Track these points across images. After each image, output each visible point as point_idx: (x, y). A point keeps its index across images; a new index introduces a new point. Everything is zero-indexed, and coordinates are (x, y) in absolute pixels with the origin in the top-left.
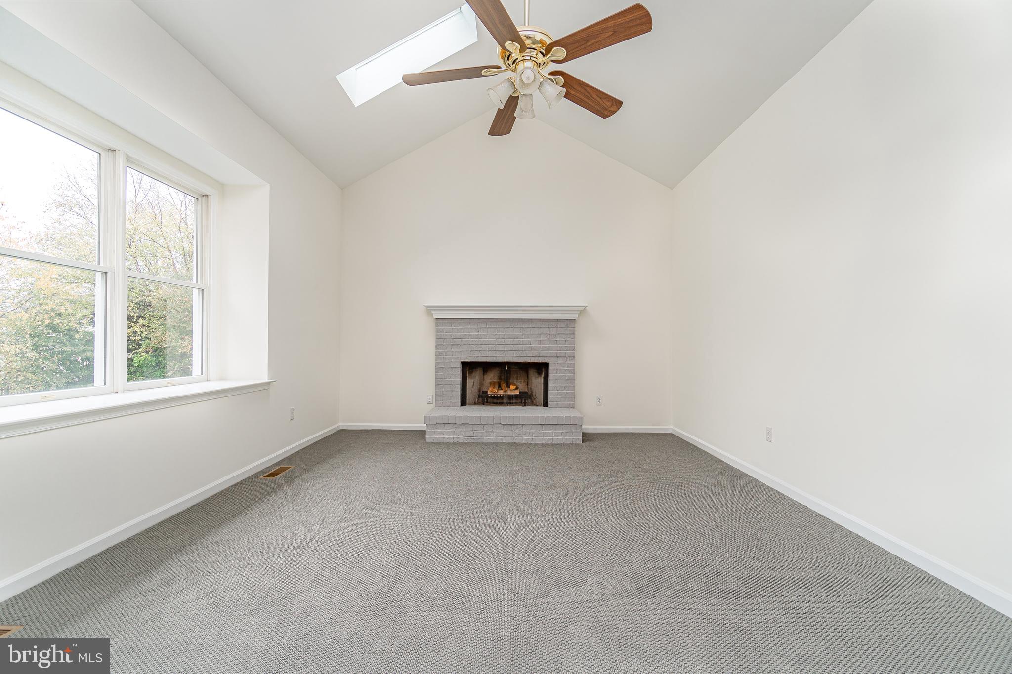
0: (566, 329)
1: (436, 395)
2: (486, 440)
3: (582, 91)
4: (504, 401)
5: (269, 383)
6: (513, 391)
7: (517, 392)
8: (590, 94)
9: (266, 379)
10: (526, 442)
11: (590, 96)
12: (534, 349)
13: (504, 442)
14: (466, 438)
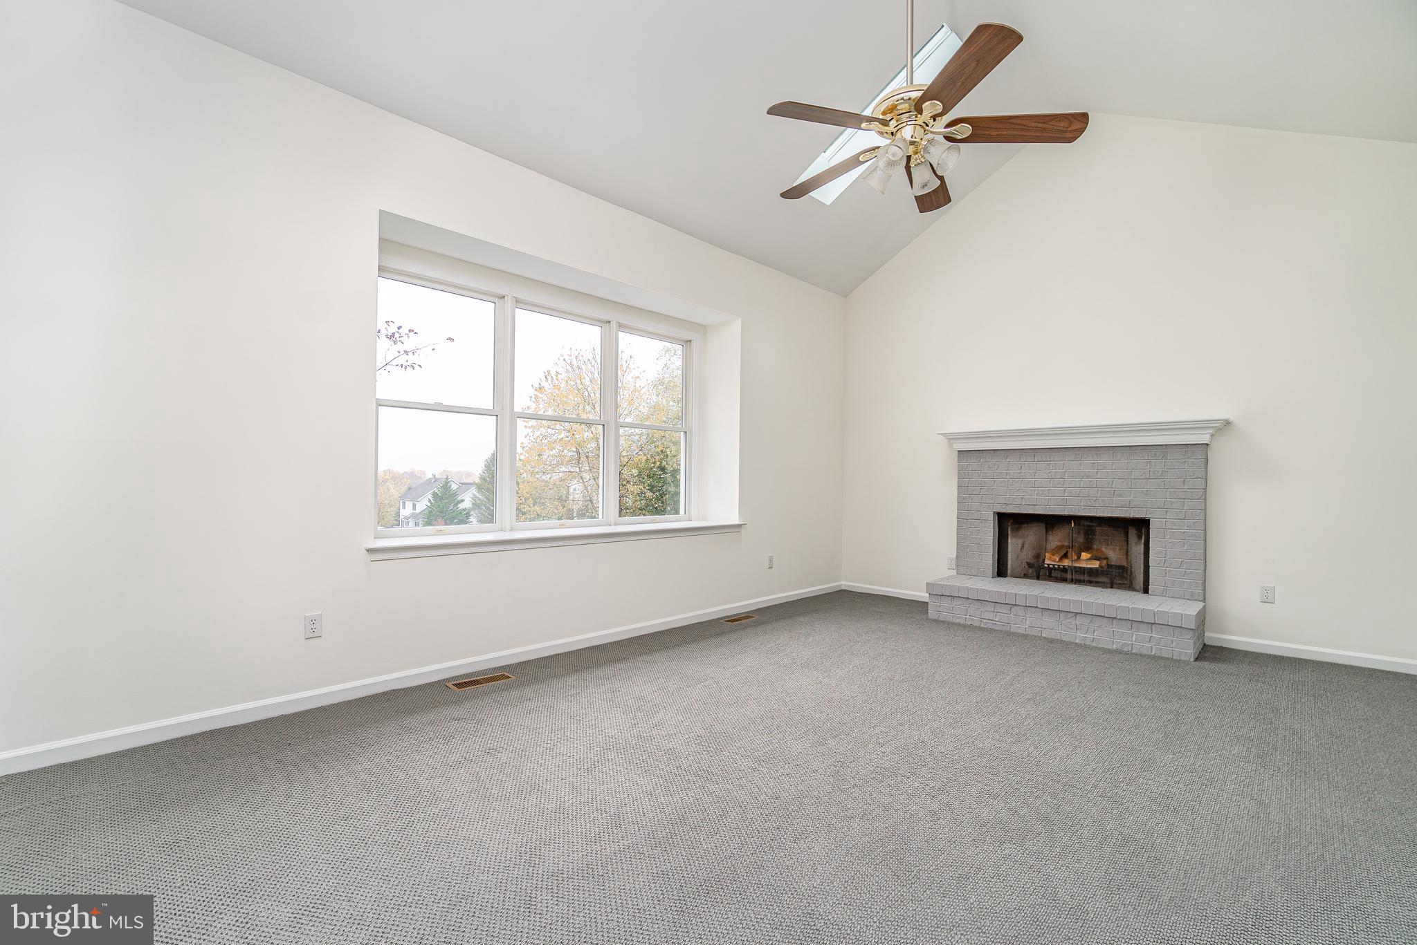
0: (1185, 462)
1: (958, 557)
2: (1013, 629)
3: (1007, 126)
4: (1069, 576)
5: (740, 526)
6: (1086, 561)
7: (1095, 564)
8: (1022, 125)
9: (736, 521)
10: (1082, 642)
11: (1023, 127)
12: (1121, 496)
13: (1043, 635)
14: (985, 621)
